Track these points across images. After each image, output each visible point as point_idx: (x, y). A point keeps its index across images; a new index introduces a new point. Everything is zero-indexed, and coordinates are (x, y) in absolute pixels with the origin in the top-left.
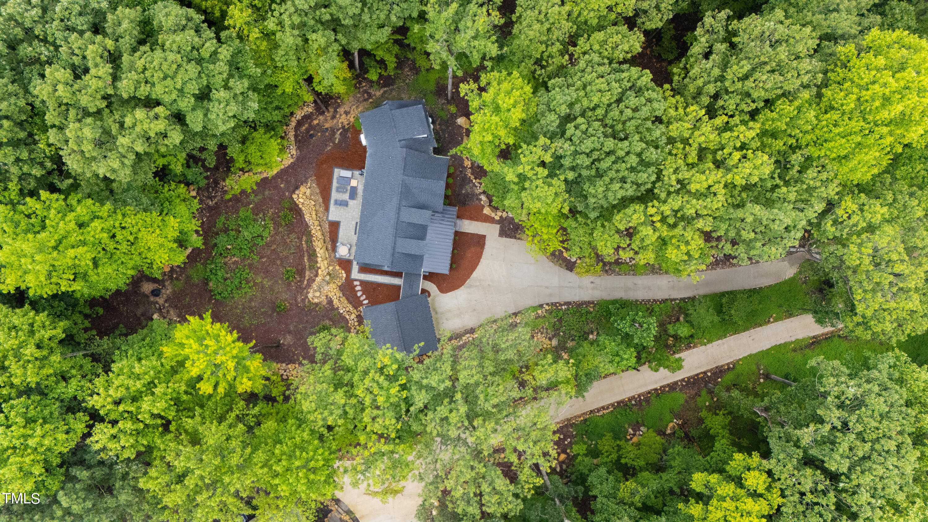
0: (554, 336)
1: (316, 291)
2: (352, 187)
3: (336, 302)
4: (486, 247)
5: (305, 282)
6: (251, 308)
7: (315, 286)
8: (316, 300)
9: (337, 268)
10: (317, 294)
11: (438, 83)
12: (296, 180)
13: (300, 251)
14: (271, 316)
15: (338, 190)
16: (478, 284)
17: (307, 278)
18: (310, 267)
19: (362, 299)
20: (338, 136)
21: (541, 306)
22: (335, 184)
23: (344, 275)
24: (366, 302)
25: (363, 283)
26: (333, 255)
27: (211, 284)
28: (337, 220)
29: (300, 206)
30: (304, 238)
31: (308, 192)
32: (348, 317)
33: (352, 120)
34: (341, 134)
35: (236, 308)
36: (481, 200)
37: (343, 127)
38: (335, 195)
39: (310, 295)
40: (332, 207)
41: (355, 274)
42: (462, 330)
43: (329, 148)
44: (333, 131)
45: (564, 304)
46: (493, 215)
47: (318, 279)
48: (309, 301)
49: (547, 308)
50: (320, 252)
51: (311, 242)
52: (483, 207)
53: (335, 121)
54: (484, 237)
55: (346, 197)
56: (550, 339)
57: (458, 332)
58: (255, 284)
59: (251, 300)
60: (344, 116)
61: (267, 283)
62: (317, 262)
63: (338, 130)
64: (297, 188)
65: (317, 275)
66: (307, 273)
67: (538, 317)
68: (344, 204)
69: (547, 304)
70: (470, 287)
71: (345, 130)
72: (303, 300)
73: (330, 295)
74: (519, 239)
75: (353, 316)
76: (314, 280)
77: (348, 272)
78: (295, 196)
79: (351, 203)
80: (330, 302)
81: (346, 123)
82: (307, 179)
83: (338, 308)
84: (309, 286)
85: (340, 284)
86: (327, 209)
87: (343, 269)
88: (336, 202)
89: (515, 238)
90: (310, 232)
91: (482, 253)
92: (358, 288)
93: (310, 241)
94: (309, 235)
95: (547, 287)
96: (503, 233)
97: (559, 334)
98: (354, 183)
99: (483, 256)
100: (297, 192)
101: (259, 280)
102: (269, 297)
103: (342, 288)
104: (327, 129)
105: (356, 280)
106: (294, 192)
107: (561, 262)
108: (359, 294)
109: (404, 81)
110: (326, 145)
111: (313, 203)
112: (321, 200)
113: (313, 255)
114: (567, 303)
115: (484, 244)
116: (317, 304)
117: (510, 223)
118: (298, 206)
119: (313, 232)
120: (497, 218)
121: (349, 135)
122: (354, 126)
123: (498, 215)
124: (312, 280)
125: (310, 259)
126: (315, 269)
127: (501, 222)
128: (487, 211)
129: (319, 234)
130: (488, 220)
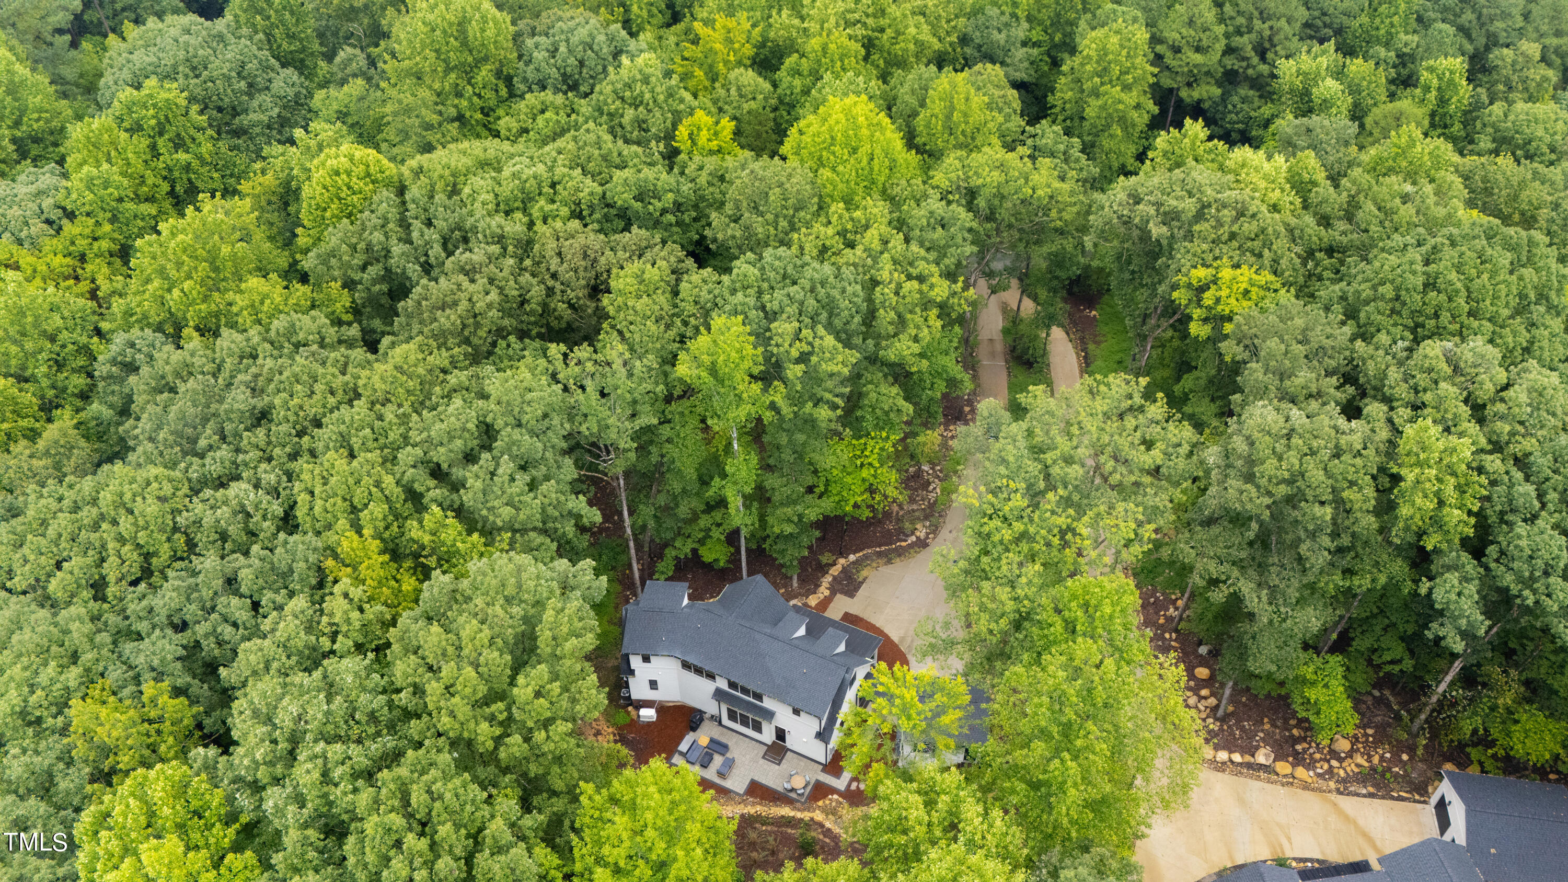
2: (708, 746)
4: (861, 615)
5: (826, 839)
7: (838, 831)
9: (820, 803)
13: (776, 835)
15: (705, 765)
16: (909, 639)
17: (820, 836)
18: (806, 830)
23: (836, 797)
25: (858, 778)
26: (797, 803)
28: (747, 782)
30: (758, 825)
33: (610, 729)
38: (711, 774)
39: (850, 838)
40: (728, 784)
41: (840, 783)
46: (821, 596)
47: (828, 825)
50: (786, 811)
51: (768, 818)
52: (806, 605)
54: (847, 614)
55: (719, 759)
62: (801, 820)
65: (821, 825)
66: (814, 834)
68: (730, 764)
70: (910, 648)
71: (622, 740)
73: (859, 815)
74: (865, 580)
76: (829, 830)
77: (833, 791)
79: (730, 755)
81: (611, 738)
84: (834, 837)
85: (845, 806)
86: (725, 791)
87: (825, 796)
88: (722, 775)
89: (862, 583)
90: (750, 816)
91: (866, 623)
92: (863, 784)
93: (764, 821)
94: (756, 818)
96: (851, 593)
98: (703, 741)
99: (871, 622)
103: (854, 804)
105: (849, 785)
107: (912, 551)
113: (789, 822)
115: (856, 616)
117: (840, 583)
119: (752, 812)
120: (827, 593)
121: (631, 736)
122: (620, 728)
123: (824, 591)
124: (828, 832)
125: (792, 827)
126: (812, 824)
127: (834, 591)
128: (813, 601)
129: (758, 808)
130: (825, 604)
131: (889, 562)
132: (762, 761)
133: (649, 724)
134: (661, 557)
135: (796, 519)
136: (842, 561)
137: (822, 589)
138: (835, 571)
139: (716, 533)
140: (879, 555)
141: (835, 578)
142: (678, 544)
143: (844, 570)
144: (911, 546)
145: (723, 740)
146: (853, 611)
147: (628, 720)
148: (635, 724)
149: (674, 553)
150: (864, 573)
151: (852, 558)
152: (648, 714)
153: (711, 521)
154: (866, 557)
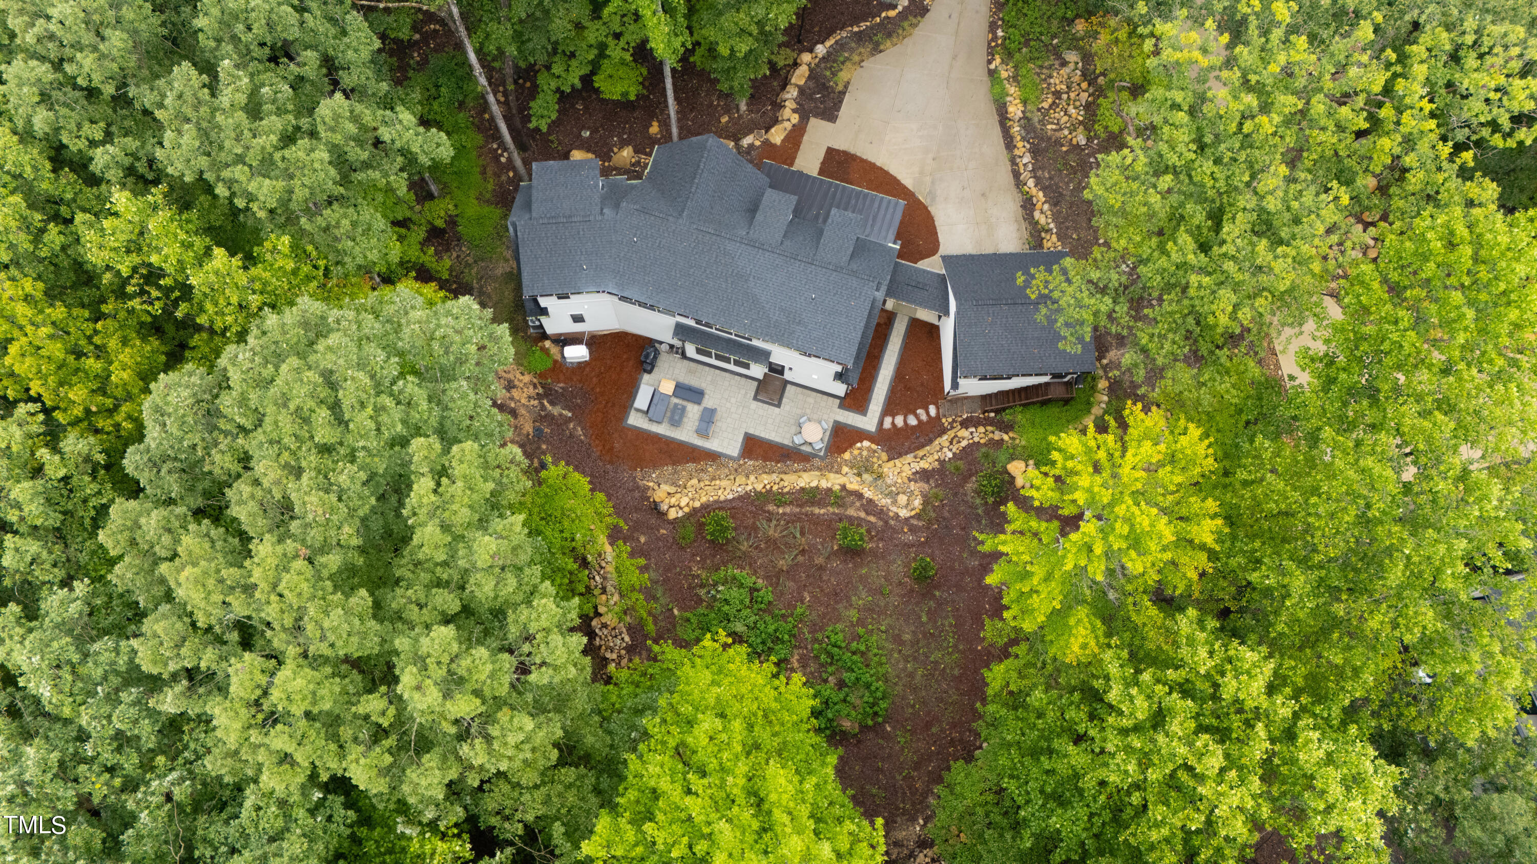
0: (1059, 56)
1: (895, 502)
2: (675, 394)
3: (924, 465)
4: (852, 151)
5: (872, 519)
6: (915, 643)
7: (884, 502)
8: (917, 503)
9: (847, 456)
10: (902, 499)
11: (488, 202)
12: (637, 509)
13: (799, 520)
14: (940, 604)
15: (676, 423)
16: (928, 179)
17: (862, 515)
18: (839, 506)
19: (924, 417)
20: (556, 411)
21: (992, 73)
22: (662, 429)
23: (866, 443)
24: (933, 410)
25: (890, 409)
26: (817, 462)
27: (846, 724)
28: (740, 438)
29: (697, 504)
30: (771, 507)
31: (666, 488)
32: (964, 443)
33: (527, 378)
34: (552, 403)
35: (911, 675)
36: (751, 146)
37: (539, 397)
38: (686, 434)
39: (904, 513)
40: (713, 445)
41: (868, 422)
42: (1024, 225)
43: (579, 431)
44: (543, 418)
45: (994, 33)
46: (788, 125)
47: (868, 493)
48: (918, 516)
49: (998, 60)
50: (808, 480)
51: (782, 494)
52: (767, 143)
53: (523, 411)
54: (830, 151)
55: (693, 411)
56: (1064, 64)
57: (1026, 235)
58: (861, 622)
59: (897, 639)
60: (515, 393)
61: (862, 598)
62: (829, 490)
63: (543, 408)
64: (654, 508)
65: (860, 496)
66: (851, 512)
67: (1015, 78)
68: (708, 417)
69: (990, 62)
70: (932, 194)
71: (548, 394)
72: (913, 530)
73: (907, 472)
74: (846, 87)
75: (964, 433)
76: (870, 501)
77: (860, 435)
78: (673, 514)
79: (709, 402)
80: (924, 475)
81: (531, 391)
82: (638, 487)
83: (942, 462)
84: (881, 513)
85: (884, 456)
86: (713, 457)
87: (851, 445)
88: (703, 432)
89: (843, 93)
90: (758, 494)
91: (865, 161)
92: (899, 421)
93: (779, 498)
94: (767, 496)
95: (955, 57)
96: (830, 113)
97: (1056, 47)
98: (667, 387)
99: (872, 159)
100: (664, 507)
101: (853, 615)
102: (895, 600)
103: (895, 453)
104: (536, 429)
105: (881, 423)
106: (662, 515)
107: (906, 24)
108: (912, 421)
109: (468, 265)
110: (571, 436)
111: (694, 481)
112: (691, 466)
113: (813, 496)
114: (993, 27)
115: (845, 153)
116: (926, 502)
117: (811, 98)
118: (695, 510)
119: (759, 487)
120: (795, 119)
121: (559, 387)
122: (542, 375)
123: (790, 116)
124: (870, 506)
125: (821, 503)
126: (845, 496)
127: (805, 114)
128: (777, 136)
129: (766, 479)
130: (796, 136)
131: (877, 49)
132: (755, 405)
133: (581, 366)
134: (534, 91)
135: (754, 30)
136: (806, 57)
137: (787, 113)
138: (800, 76)
139: (616, 52)
140: (860, 37)
141: (801, 90)
142: (557, 69)
143: (814, 75)
144: (903, 15)
145: (693, 381)
146: (841, 144)
147: (549, 364)
148: (559, 367)
149: (554, 85)
150: (843, 76)
151: (821, 50)
152: (577, 353)
153: (604, 31)
154: (841, 46)
